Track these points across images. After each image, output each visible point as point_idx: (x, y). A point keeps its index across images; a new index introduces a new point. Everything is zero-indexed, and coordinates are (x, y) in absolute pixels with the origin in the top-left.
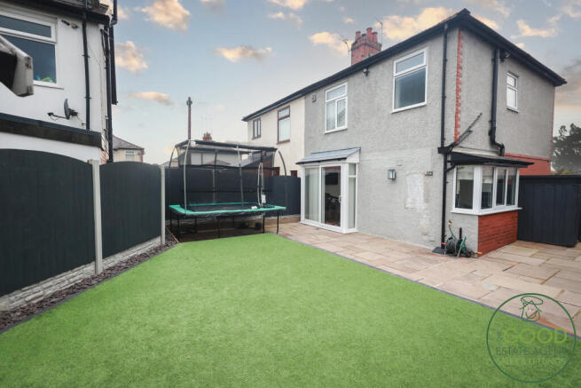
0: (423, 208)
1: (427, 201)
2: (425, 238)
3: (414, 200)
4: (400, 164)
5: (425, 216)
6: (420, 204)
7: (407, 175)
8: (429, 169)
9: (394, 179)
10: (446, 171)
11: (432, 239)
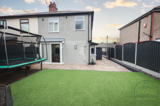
0: (84, 55)
1: (85, 53)
2: (85, 62)
3: (82, 53)
4: (77, 44)
5: (85, 57)
6: (83, 54)
7: (80, 47)
8: (85, 46)
9: (76, 48)
10: (90, 46)
11: (86, 62)
